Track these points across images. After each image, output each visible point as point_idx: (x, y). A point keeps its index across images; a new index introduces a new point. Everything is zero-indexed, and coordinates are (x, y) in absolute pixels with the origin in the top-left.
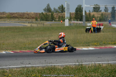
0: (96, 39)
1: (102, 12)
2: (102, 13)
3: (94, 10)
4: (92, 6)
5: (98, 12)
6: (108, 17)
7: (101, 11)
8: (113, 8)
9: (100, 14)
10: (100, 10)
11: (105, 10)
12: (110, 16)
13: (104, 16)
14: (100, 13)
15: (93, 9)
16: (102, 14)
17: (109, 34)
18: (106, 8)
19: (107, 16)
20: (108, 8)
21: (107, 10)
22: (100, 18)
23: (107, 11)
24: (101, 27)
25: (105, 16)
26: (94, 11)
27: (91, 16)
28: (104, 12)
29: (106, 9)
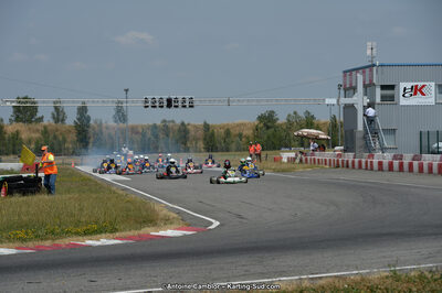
0: (25, 218)
1: (45, 122)
2: (45, 127)
3: (18, 117)
4: (8, 104)
5: (29, 121)
6: (65, 141)
7: (41, 119)
8: (82, 110)
9: (38, 130)
10: (39, 115)
11: (54, 118)
12: (73, 137)
13: (51, 137)
14: (40, 127)
15: (15, 112)
16: (45, 131)
17: (70, 199)
18: (56, 108)
19: (61, 138)
20: (65, 110)
21: (61, 117)
22: (37, 143)
23: (63, 120)
24: (39, 175)
25: (55, 137)
26: (18, 119)
27: (6, 136)
28: (52, 121)
29: (59, 115)
